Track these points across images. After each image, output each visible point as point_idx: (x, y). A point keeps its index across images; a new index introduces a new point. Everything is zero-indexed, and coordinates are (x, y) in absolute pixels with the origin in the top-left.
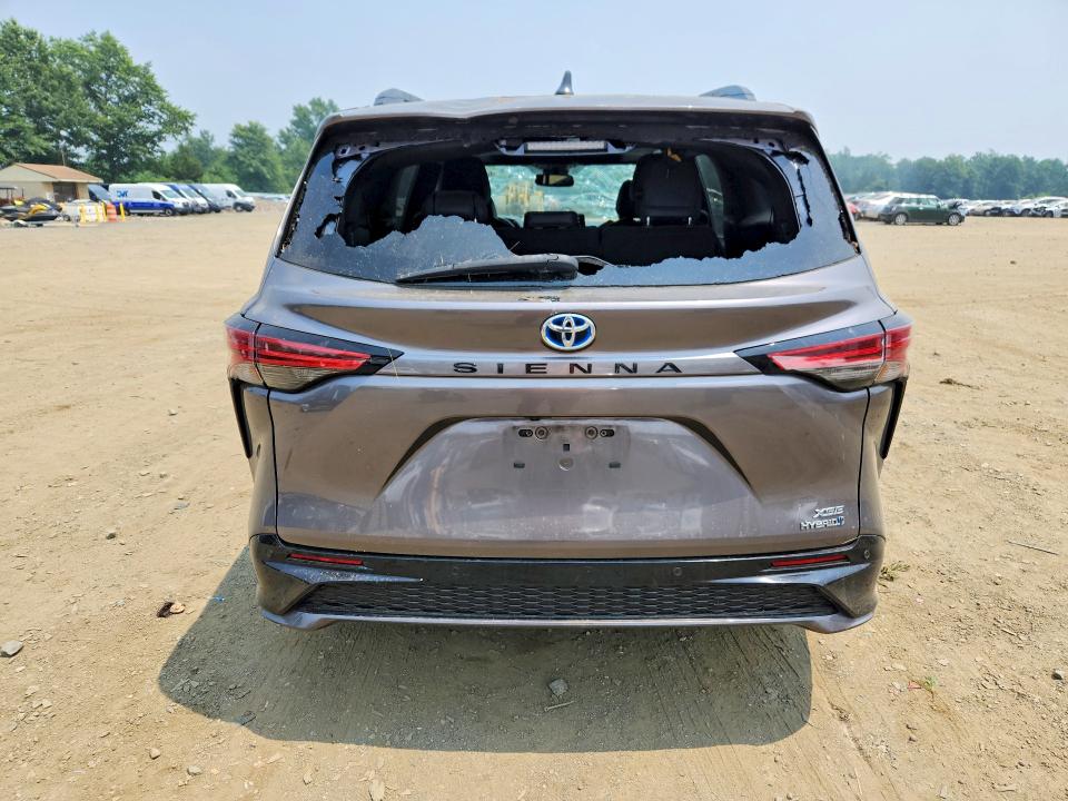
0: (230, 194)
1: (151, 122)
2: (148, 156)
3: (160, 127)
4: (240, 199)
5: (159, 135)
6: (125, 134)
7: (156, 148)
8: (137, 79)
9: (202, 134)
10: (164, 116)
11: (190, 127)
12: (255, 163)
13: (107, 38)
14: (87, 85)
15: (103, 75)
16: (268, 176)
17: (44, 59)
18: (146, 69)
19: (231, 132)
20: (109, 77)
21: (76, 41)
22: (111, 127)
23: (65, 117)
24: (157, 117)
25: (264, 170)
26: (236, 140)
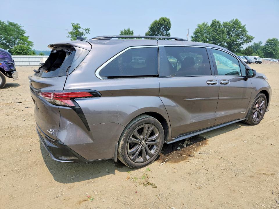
0: (255, 58)
1: (241, 40)
2: (238, 49)
3: (243, 41)
4: (258, 60)
5: (242, 43)
6: (234, 44)
7: (241, 47)
8: (241, 29)
9: (259, 42)
10: (245, 38)
11: (252, 41)
12: (271, 50)
13: (236, 20)
14: (228, 32)
15: (233, 29)
16: (274, 54)
17: (219, 27)
18: (244, 27)
19: (266, 41)
20: (234, 30)
21: (229, 22)
22: (230, 42)
23: (220, 40)
24: (243, 39)
25: (273, 52)
26: (267, 43)
